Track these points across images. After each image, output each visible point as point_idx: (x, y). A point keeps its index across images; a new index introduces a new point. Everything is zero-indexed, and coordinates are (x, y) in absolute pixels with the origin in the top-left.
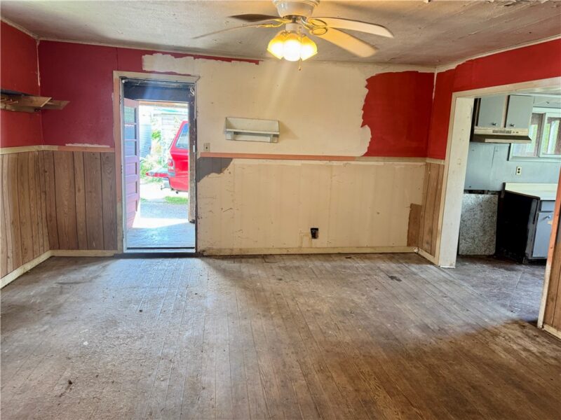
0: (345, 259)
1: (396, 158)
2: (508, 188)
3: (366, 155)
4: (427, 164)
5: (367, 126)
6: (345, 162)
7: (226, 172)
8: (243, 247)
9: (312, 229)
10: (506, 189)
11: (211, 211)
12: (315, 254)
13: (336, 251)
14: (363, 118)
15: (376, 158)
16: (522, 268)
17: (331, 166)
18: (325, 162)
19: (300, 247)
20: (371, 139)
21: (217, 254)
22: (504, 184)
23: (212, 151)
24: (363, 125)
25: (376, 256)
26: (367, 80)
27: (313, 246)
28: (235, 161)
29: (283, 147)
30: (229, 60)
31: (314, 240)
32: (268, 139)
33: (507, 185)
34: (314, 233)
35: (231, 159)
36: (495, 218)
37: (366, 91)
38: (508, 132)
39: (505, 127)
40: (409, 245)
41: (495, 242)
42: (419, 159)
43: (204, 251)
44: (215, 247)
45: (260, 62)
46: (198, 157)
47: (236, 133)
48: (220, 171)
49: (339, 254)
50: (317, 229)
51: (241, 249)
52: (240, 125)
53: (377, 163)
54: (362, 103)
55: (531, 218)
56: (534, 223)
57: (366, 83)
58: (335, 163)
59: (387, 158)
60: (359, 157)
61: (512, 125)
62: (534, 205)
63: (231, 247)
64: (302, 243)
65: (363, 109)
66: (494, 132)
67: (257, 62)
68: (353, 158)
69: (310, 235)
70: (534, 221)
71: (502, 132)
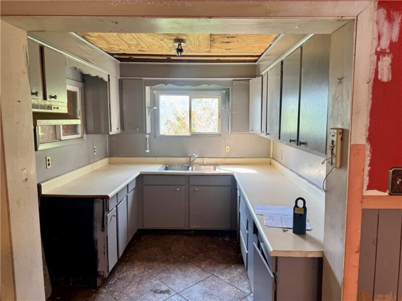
2: (47, 191)
10: (44, 192)
22: (39, 187)
33: (42, 185)
38: (50, 107)
39: (45, 98)
55: (97, 225)
56: (103, 230)
61: (55, 97)
70: (104, 227)
71: (43, 107)
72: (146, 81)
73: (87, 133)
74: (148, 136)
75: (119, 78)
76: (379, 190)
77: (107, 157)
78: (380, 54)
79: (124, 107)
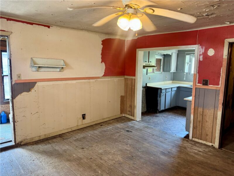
0: (100, 126)
1: (115, 77)
2: (148, 85)
3: (104, 76)
4: (125, 79)
5: (103, 62)
6: (95, 80)
7: (33, 90)
8: (46, 133)
9: (83, 115)
10: (147, 85)
11: (24, 116)
12: (85, 127)
13: (94, 123)
14: (102, 59)
15: (107, 77)
16: (158, 115)
17: (90, 82)
18: (87, 80)
19: (78, 126)
20: (105, 68)
21: (30, 142)
22: (146, 84)
23: (22, 79)
24: (102, 62)
25: (111, 121)
26: (102, 41)
27: (84, 123)
28: (39, 84)
29: (66, 74)
30: (32, 24)
31: (84, 120)
32: (58, 70)
33: (147, 84)
34: (84, 117)
35: (36, 83)
36: (145, 97)
37: (102, 46)
38: (150, 64)
39: (149, 62)
40: (121, 113)
41: (146, 106)
42: (122, 76)
43: (21, 142)
44: (28, 138)
45: (50, 27)
46: (13, 83)
47: (39, 67)
48: (29, 90)
49: (96, 124)
50: (85, 114)
51: (45, 135)
52: (40, 62)
53: (108, 79)
54: (101, 52)
55: (159, 96)
56: (160, 98)
57: (101, 43)
58: (91, 80)
59: (112, 77)
60: (101, 77)
61: (151, 62)
62: (159, 91)
63: (39, 135)
64: (78, 123)
65: (101, 55)
66: (146, 64)
67: (49, 27)
68: (98, 78)
69: (82, 118)
70: (160, 97)
71: (148, 64)
72: (186, 53)
73: (164, 71)
74: (185, 74)
75: (177, 53)
76: (200, 84)
77: (172, 80)
78: (200, 55)
79: (178, 63)
